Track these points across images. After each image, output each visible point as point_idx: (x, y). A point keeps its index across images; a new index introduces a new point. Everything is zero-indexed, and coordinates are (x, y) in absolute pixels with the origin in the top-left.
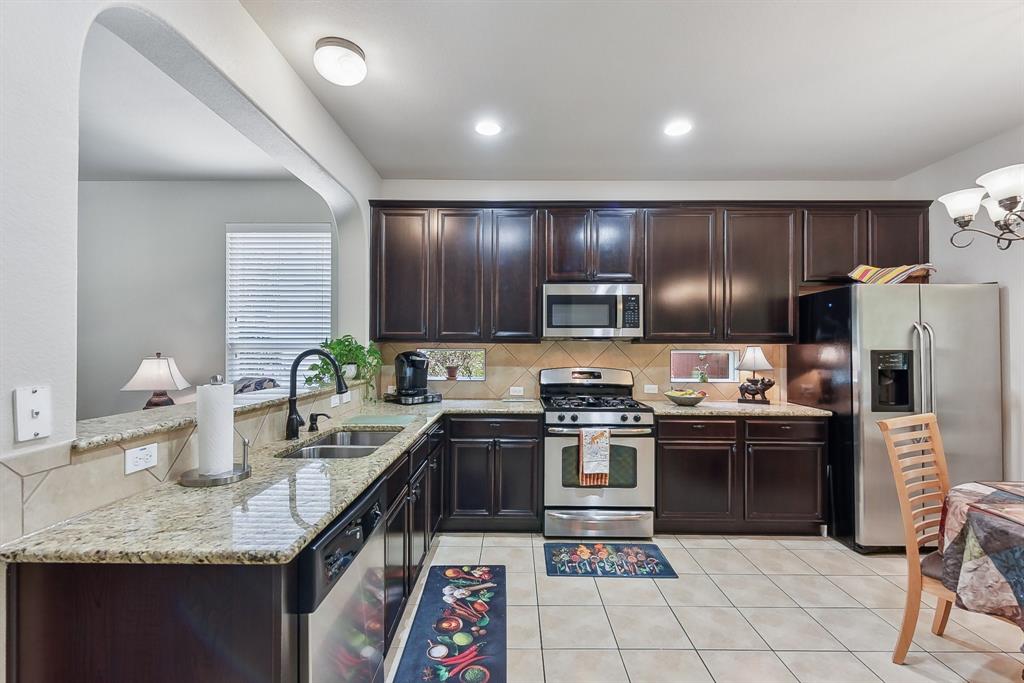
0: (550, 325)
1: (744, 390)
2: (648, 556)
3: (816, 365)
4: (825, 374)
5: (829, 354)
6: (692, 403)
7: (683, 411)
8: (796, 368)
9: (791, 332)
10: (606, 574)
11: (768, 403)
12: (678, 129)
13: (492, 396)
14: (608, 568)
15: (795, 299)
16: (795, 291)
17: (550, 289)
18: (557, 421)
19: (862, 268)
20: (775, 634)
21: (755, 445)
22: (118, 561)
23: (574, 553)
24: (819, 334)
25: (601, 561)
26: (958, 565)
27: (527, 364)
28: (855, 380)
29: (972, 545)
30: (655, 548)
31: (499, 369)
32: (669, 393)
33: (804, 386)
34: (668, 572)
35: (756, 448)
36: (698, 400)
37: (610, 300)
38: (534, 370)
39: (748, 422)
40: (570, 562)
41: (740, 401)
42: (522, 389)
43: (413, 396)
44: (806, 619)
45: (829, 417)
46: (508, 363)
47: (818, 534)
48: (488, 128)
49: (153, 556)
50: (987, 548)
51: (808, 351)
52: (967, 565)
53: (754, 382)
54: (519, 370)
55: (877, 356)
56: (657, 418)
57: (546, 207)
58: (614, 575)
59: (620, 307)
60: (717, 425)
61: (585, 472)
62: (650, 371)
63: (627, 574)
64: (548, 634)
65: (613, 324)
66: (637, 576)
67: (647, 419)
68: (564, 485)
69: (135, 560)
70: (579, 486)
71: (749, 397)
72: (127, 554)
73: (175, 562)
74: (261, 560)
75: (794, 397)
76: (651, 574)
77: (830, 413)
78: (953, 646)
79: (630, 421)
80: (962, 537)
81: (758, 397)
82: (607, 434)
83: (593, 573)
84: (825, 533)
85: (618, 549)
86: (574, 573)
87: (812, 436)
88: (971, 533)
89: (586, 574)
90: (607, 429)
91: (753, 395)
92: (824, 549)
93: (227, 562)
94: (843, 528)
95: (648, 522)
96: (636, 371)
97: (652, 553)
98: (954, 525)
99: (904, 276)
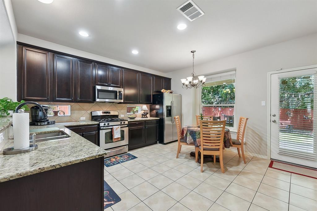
0: (98, 98)
1: (142, 115)
2: (129, 156)
3: (155, 109)
4: (156, 111)
5: (157, 107)
6: (134, 118)
7: (132, 120)
8: (151, 110)
9: (152, 102)
10: (122, 162)
11: (147, 117)
12: (135, 52)
13: (74, 121)
14: (122, 161)
15: (152, 95)
16: (152, 93)
17: (98, 87)
18: (103, 125)
19: (163, 90)
20: (160, 161)
21: (147, 126)
22: (51, 169)
23: (111, 160)
24: (157, 102)
25: (119, 160)
26: (186, 138)
27: (86, 110)
28: (164, 112)
29: (188, 134)
30: (129, 154)
31: (76, 112)
32: (128, 116)
33: (152, 114)
34: (135, 157)
36: (135, 118)
37: (115, 92)
38: (89, 112)
39: (146, 121)
40: (111, 163)
41: (142, 117)
42: (85, 118)
43: (44, 122)
44: (162, 157)
45: (159, 119)
46: (80, 110)
47: (157, 143)
48: (84, 34)
49: (65, 163)
50: (190, 134)
51: (153, 106)
52: (188, 137)
53: (145, 113)
54: (83, 112)
55: (167, 107)
56: (129, 122)
57: (96, 62)
58: (124, 162)
59: (118, 94)
60: (140, 123)
61: (115, 138)
62: (122, 111)
63: (127, 160)
64: (117, 178)
65: (116, 98)
66: (129, 160)
67: (127, 122)
68: (106, 143)
69: (58, 167)
70: (113, 142)
71: (144, 116)
72: (54, 166)
73: (73, 163)
74: (102, 155)
75: (151, 116)
76: (132, 159)
78: (182, 154)
79: (123, 124)
80: (187, 134)
81: (145, 116)
82: (120, 127)
83: (119, 163)
84: (158, 143)
85: (121, 157)
86: (114, 164)
87: (155, 123)
88: (188, 133)
89: (117, 164)
90: (120, 126)
92: (159, 146)
93: (91, 159)
94: (161, 141)
95: (126, 148)
96: (119, 111)
97: (129, 155)
98: (185, 132)
99: (169, 92)
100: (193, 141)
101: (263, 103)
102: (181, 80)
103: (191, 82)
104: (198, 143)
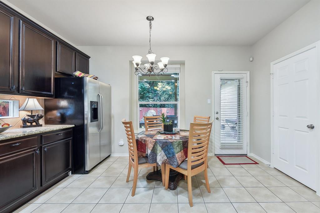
3: (57, 108)
4: (61, 111)
8: (47, 109)
9: (52, 93)
16: (54, 75)
19: (78, 72)
21: (47, 146)
28: (85, 113)
35: (48, 147)
39: (44, 135)
41: (23, 127)
45: (73, 127)
51: (53, 102)
53: (32, 116)
55: (92, 103)
71: (29, 124)
77: (74, 126)
80: (154, 148)
81: (34, 124)
84: (70, 174)
88: (158, 146)
91: (31, 123)
98: (151, 146)
100: (166, 158)
101: (209, 102)
102: (133, 57)
103: (153, 62)
104: (178, 160)
